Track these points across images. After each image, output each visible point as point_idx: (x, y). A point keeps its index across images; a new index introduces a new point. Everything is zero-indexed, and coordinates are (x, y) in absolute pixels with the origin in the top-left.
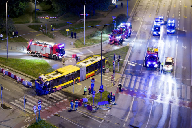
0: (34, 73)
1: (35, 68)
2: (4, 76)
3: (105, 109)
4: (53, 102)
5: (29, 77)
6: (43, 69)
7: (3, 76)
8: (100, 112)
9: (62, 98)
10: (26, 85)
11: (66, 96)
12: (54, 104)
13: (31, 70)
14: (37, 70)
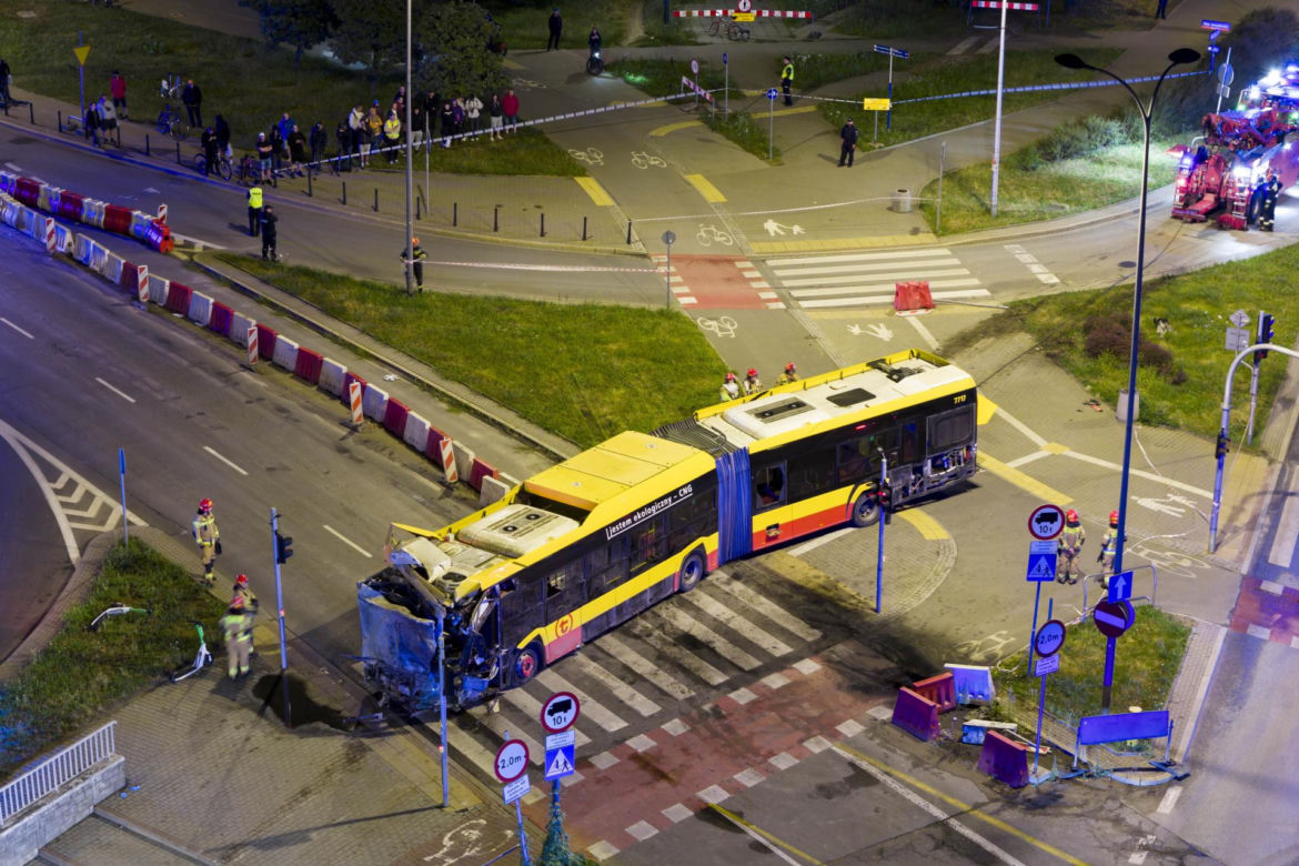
1: (600, 378)
2: (354, 429)
4: (706, 684)
7: (343, 432)
12: (707, 707)
13: (568, 388)
14: (618, 393)
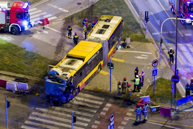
0: (5, 64)
3: (189, 110)
5: (5, 75)
6: (14, 55)
8: (186, 117)
9: (101, 103)
10: (16, 89)
11: (103, 99)
12: (99, 117)
